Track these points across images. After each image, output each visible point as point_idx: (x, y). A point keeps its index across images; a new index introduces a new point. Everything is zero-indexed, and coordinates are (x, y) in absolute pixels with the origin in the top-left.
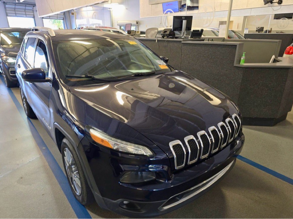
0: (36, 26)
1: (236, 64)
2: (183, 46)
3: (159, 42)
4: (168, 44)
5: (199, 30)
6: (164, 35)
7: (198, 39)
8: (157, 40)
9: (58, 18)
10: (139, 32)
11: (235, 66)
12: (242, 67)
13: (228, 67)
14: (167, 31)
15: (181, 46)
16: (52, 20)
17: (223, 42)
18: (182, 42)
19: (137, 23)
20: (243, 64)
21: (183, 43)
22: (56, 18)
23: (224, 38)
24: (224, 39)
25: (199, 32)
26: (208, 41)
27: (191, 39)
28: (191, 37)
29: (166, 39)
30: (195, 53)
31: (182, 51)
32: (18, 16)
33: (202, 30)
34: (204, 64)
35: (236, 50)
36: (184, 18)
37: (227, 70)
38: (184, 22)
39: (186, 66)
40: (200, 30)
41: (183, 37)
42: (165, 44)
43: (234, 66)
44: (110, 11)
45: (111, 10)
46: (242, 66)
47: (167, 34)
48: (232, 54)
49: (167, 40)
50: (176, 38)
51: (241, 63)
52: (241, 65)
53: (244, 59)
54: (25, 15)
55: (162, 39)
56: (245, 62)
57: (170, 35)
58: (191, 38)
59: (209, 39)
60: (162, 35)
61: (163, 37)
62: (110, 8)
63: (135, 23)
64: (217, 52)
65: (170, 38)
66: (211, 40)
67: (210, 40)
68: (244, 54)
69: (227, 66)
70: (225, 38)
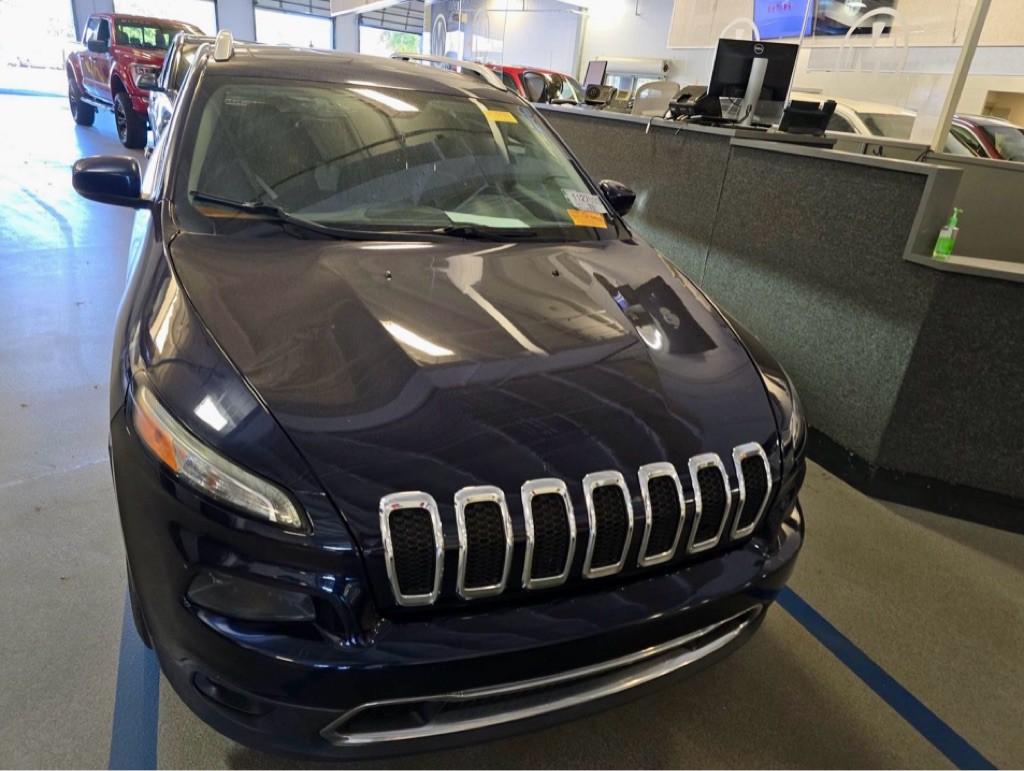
0: (334, 47)
1: (914, 251)
2: (732, 158)
3: (658, 135)
4: (684, 143)
5: (818, 104)
6: (677, 107)
7: (808, 137)
8: (651, 126)
9: (409, 28)
10: (626, 93)
11: (906, 261)
12: (934, 269)
13: (881, 261)
14: (691, 92)
15: (725, 155)
16: (392, 32)
17: (922, 161)
18: (733, 141)
19: (666, 68)
20: (943, 255)
21: (735, 146)
22: (403, 28)
23: (929, 147)
24: (925, 153)
25: (818, 113)
26: (865, 153)
27: (779, 135)
28: (780, 129)
29: (681, 124)
30: (770, 190)
31: (728, 177)
32: (285, 11)
33: (831, 105)
34: (794, 235)
35: (921, 197)
36: (762, 49)
37: (873, 274)
38: (759, 65)
39: (733, 236)
40: (822, 104)
41: (745, 124)
42: (676, 142)
43: (905, 257)
44: (579, 18)
45: (583, 13)
46: (939, 263)
47: (687, 107)
48: (903, 210)
49: (681, 130)
50: (720, 123)
51: (935, 254)
52: (935, 261)
53: (952, 235)
54: (308, 9)
55: (672, 123)
56: (956, 250)
57: (697, 109)
58: (782, 132)
59: (867, 145)
60: (673, 109)
61: (675, 116)
62: (580, 9)
63: (660, 66)
64: (849, 196)
65: (696, 122)
66: (877, 151)
67: (870, 149)
68: (955, 216)
69: (877, 255)
70: (933, 148)
